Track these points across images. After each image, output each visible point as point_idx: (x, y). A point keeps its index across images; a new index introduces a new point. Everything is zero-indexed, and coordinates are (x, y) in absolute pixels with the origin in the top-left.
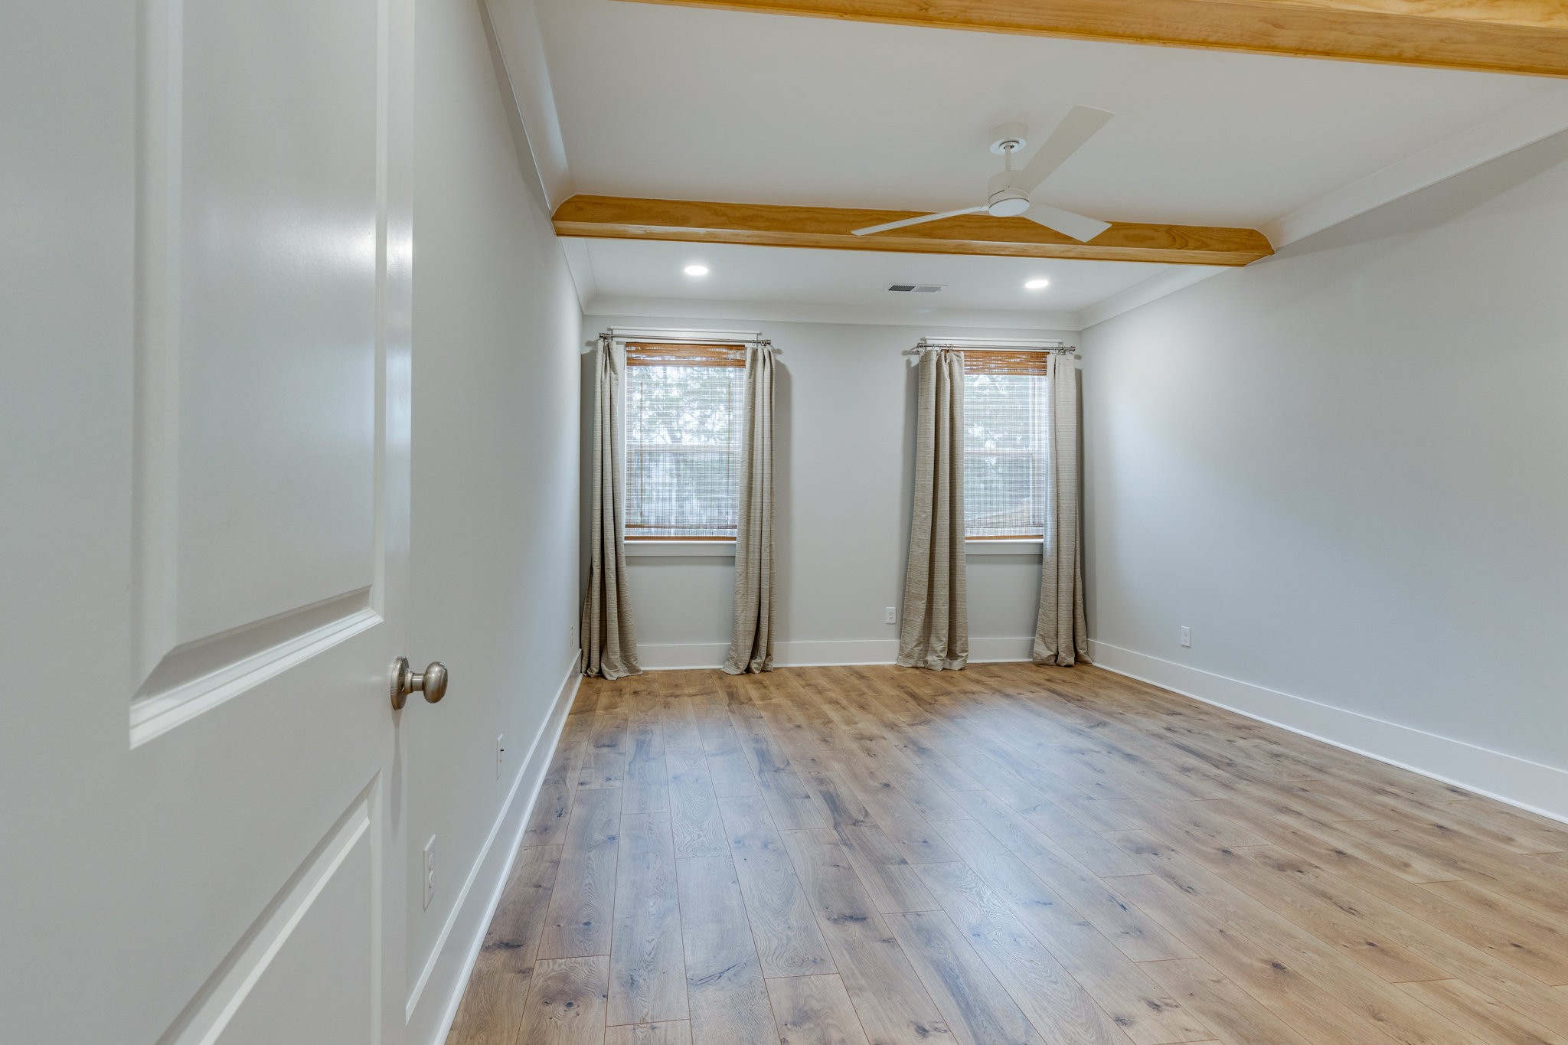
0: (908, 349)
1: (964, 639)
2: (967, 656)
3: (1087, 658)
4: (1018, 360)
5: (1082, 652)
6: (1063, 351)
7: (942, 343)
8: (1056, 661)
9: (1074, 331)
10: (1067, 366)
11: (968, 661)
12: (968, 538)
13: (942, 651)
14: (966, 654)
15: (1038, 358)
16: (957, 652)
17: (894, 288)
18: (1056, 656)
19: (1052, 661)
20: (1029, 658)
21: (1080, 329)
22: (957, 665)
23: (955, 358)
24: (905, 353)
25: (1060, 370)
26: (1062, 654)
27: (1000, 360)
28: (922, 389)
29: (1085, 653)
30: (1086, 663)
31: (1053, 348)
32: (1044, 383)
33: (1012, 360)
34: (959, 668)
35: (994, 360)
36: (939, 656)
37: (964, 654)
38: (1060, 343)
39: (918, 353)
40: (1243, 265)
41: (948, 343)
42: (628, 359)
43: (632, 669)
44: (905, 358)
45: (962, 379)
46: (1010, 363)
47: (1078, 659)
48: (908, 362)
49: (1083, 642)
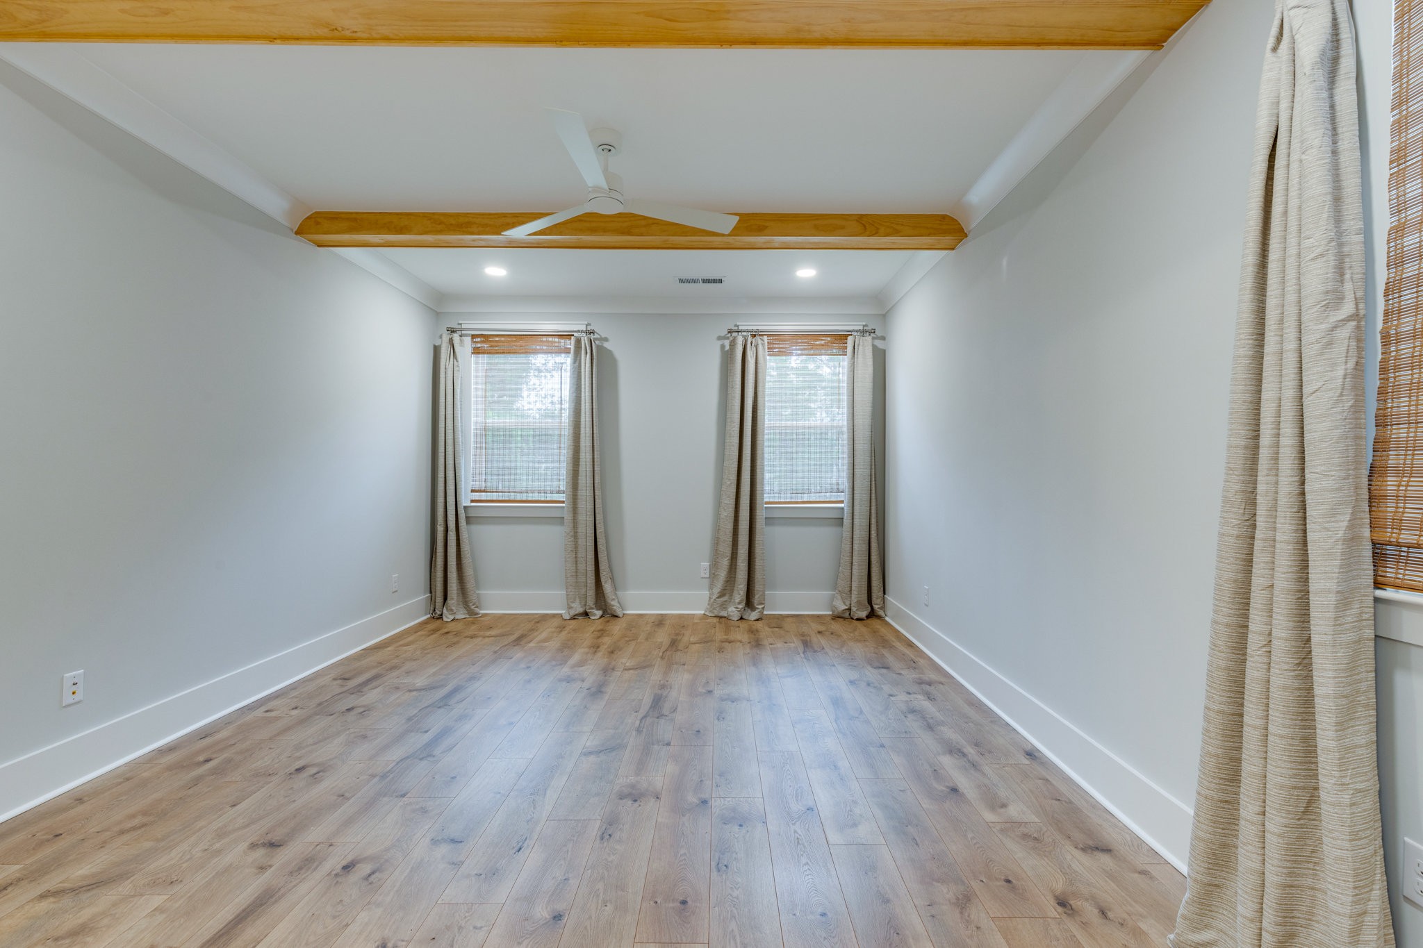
0: (723, 335)
1: (761, 593)
2: (763, 608)
3: (881, 613)
4: (823, 342)
5: (876, 607)
6: (863, 332)
7: (750, 328)
8: (850, 614)
9: (878, 315)
10: (866, 347)
11: (765, 613)
12: (767, 503)
13: (739, 603)
14: (763, 606)
15: (841, 340)
16: (755, 605)
17: (681, 281)
18: (850, 609)
19: (847, 615)
20: (828, 611)
21: (884, 313)
22: (754, 615)
23: (760, 342)
24: (720, 338)
25: (860, 350)
26: (854, 609)
27: (805, 343)
28: (730, 370)
29: (879, 608)
30: (879, 617)
31: (853, 331)
32: (845, 361)
33: (818, 343)
34: (755, 618)
35: (800, 343)
36: (737, 608)
37: (760, 607)
38: (864, 326)
39: (728, 338)
40: (953, 249)
41: (755, 328)
42: (474, 349)
43: (471, 613)
44: (720, 343)
45: (765, 361)
46: (814, 345)
47: (872, 614)
48: (723, 346)
49: (877, 598)
